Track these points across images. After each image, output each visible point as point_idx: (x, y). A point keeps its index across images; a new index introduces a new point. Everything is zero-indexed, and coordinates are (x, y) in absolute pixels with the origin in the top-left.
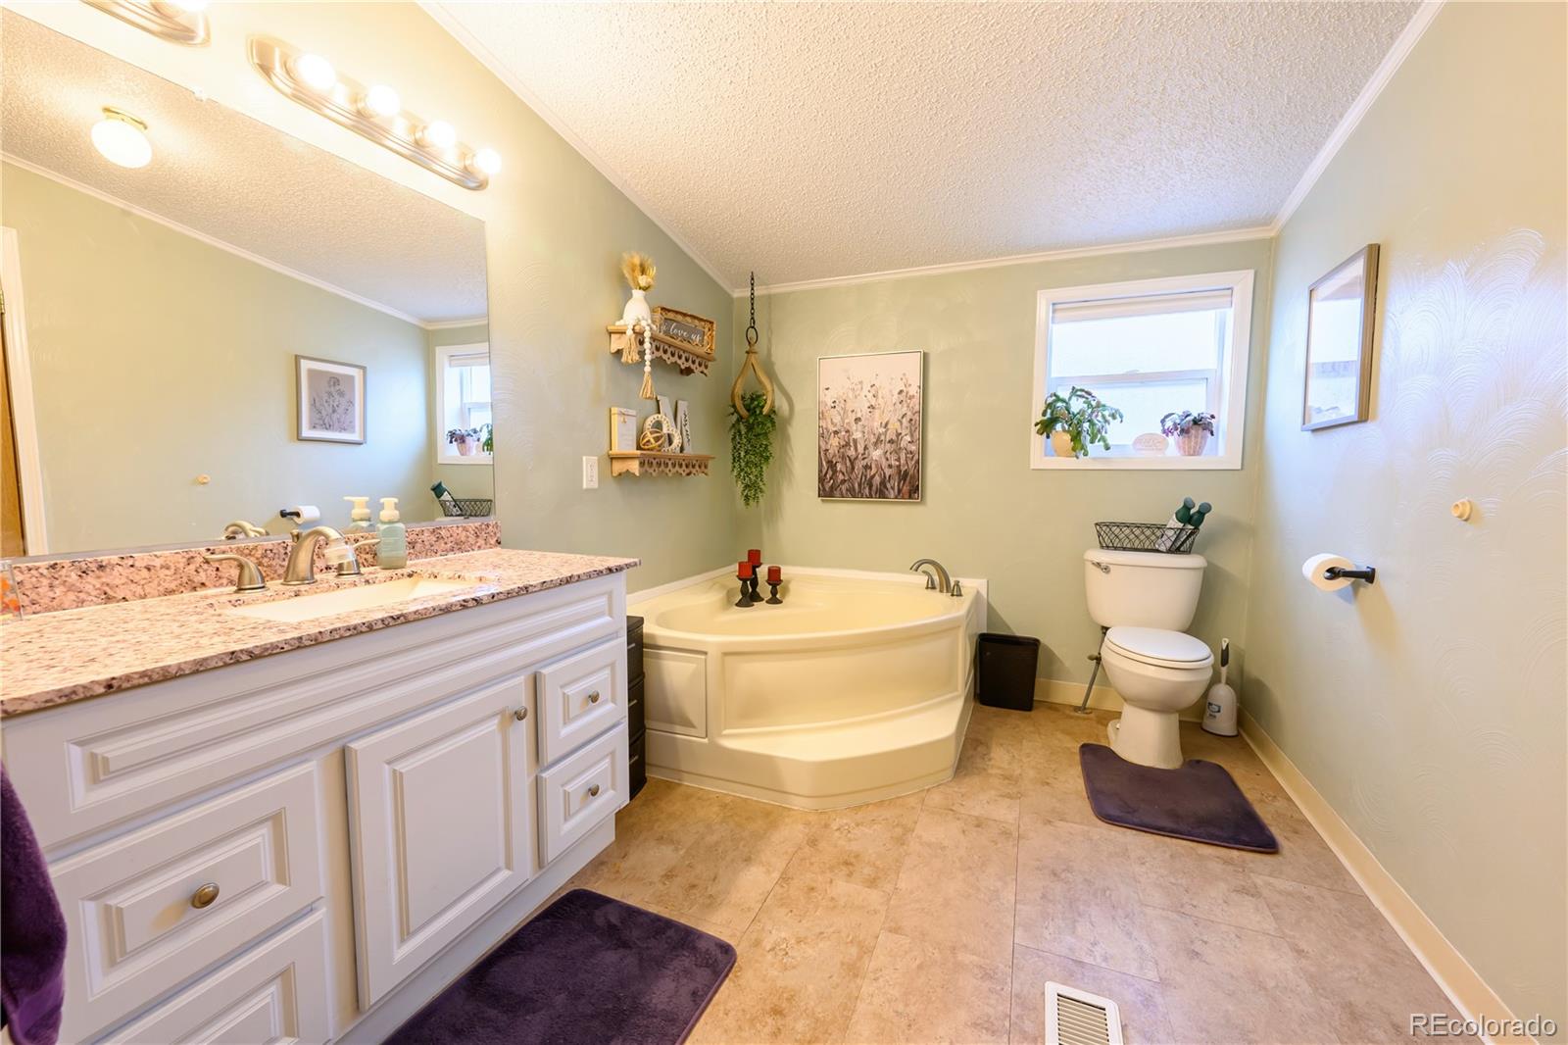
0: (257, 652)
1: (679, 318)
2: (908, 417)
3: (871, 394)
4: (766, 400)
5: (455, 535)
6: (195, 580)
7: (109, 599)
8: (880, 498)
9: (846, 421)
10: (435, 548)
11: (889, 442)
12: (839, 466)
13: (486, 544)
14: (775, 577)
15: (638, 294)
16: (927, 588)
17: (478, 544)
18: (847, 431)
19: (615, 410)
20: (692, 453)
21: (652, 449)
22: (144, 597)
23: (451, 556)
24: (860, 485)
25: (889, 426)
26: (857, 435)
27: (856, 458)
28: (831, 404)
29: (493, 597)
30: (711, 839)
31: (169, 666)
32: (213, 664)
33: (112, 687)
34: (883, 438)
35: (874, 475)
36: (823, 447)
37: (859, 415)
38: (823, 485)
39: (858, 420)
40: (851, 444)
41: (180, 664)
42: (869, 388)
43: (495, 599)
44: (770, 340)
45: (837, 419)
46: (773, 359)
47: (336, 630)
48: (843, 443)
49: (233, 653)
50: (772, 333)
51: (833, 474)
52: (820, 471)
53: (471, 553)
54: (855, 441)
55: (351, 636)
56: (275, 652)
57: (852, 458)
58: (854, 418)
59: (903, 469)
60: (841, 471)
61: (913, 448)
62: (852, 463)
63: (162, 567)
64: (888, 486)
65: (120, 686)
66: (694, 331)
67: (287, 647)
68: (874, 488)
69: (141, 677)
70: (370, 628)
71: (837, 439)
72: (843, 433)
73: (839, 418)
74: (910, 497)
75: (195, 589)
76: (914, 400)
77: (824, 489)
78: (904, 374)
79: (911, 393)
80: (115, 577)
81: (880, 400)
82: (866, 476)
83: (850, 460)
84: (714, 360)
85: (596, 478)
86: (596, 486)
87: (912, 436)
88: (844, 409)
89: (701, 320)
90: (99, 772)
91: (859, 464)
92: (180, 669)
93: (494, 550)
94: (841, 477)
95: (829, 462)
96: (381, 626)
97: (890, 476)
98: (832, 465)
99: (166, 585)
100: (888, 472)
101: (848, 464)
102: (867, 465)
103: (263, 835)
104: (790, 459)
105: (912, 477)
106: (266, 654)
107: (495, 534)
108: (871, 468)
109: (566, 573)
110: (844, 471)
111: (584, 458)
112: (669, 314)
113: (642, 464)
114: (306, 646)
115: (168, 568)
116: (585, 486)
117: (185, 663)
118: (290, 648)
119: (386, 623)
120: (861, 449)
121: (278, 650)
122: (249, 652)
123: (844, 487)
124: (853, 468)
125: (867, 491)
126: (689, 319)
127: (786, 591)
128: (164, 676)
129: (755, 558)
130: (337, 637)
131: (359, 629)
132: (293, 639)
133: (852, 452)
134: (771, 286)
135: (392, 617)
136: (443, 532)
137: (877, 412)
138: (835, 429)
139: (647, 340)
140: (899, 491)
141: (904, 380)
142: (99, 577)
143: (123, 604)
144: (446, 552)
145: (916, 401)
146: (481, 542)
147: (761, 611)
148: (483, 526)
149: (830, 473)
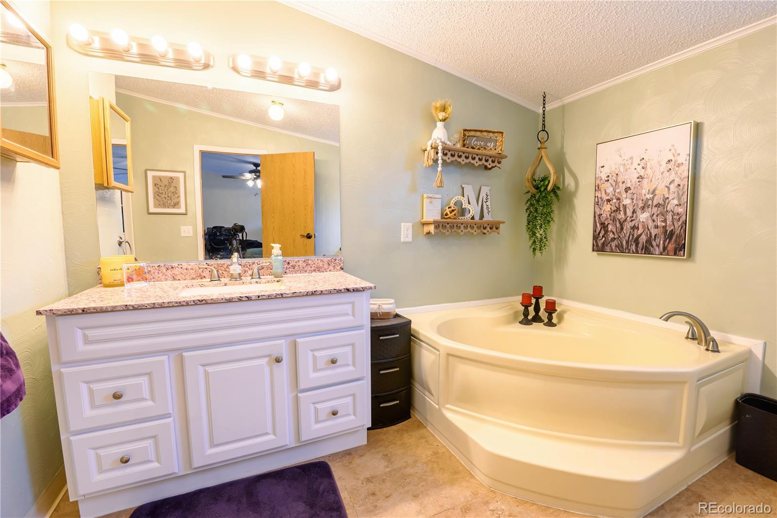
0: (136, 306)
1: (478, 134)
2: (676, 183)
3: (640, 167)
4: (549, 182)
5: (316, 263)
6: (202, 275)
7: (174, 279)
8: (645, 254)
9: (618, 191)
10: (305, 269)
11: (656, 206)
12: (610, 227)
13: (334, 269)
14: (551, 307)
15: (440, 125)
16: (687, 338)
17: (330, 269)
18: (618, 199)
19: (425, 196)
20: (492, 220)
21: (449, 218)
22: (185, 280)
23: (314, 274)
24: (627, 242)
25: (657, 192)
26: (627, 202)
27: (625, 220)
28: (604, 178)
29: (259, 297)
30: (410, 470)
31: (103, 307)
32: (118, 309)
33: (84, 311)
34: (650, 202)
35: (641, 234)
36: (598, 213)
37: (629, 185)
38: (596, 242)
39: (627, 190)
40: (621, 209)
41: (106, 307)
42: (639, 162)
43: (260, 298)
44: (563, 137)
45: (610, 190)
46: (565, 150)
47: (170, 302)
48: (614, 208)
49: (126, 305)
50: (564, 132)
51: (605, 234)
52: (595, 231)
53: (325, 273)
54: (625, 207)
55: (177, 306)
56: (143, 308)
57: (622, 221)
58: (624, 188)
59: (669, 229)
60: (612, 231)
61: (680, 210)
62: (621, 225)
63: (191, 269)
64: (654, 244)
65: (86, 311)
66: (490, 140)
67: (148, 307)
68: (640, 245)
69: (93, 309)
70: (187, 304)
71: (609, 206)
72: (615, 201)
73: (611, 189)
74: (675, 254)
75: (202, 278)
76: (682, 168)
77: (597, 245)
78: (673, 146)
79: (680, 162)
80: (177, 271)
81: (649, 171)
82: (633, 235)
83: (620, 222)
84: (506, 157)
85: (410, 236)
86: (410, 240)
87: (679, 199)
88: (616, 182)
89: (494, 132)
90: (87, 341)
91: (628, 226)
92: (107, 308)
93: (339, 272)
94: (611, 235)
95: (602, 224)
96: (193, 303)
97: (656, 235)
98: (604, 226)
99: (192, 276)
100: (654, 232)
101: (618, 225)
102: (635, 226)
103: (144, 380)
104: (575, 222)
105: (679, 236)
106: (139, 308)
107: (340, 264)
108: (638, 228)
109: (311, 289)
110: (614, 230)
111: (402, 224)
112: (470, 133)
113: (437, 227)
114: (157, 308)
115: (193, 270)
116: (402, 240)
117: (109, 306)
118: (150, 307)
119: (196, 302)
120: (629, 213)
121: (145, 307)
122: (133, 306)
123: (613, 244)
124: (622, 229)
125: (634, 247)
126: (485, 134)
127: (561, 318)
128: (101, 310)
129: (538, 292)
130: (171, 305)
131: (182, 303)
132: (151, 303)
133: (621, 216)
134: (563, 99)
135: (199, 300)
136: (310, 262)
137: (645, 181)
138: (608, 198)
139: (440, 151)
140: (665, 248)
141: (673, 151)
142: (171, 271)
143: (179, 281)
144: (311, 271)
145: (685, 168)
146: (331, 268)
147: (538, 330)
148: (333, 260)
149: (603, 232)
